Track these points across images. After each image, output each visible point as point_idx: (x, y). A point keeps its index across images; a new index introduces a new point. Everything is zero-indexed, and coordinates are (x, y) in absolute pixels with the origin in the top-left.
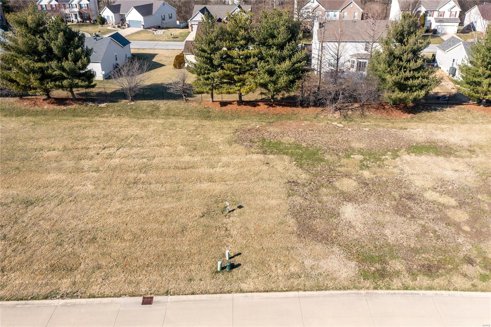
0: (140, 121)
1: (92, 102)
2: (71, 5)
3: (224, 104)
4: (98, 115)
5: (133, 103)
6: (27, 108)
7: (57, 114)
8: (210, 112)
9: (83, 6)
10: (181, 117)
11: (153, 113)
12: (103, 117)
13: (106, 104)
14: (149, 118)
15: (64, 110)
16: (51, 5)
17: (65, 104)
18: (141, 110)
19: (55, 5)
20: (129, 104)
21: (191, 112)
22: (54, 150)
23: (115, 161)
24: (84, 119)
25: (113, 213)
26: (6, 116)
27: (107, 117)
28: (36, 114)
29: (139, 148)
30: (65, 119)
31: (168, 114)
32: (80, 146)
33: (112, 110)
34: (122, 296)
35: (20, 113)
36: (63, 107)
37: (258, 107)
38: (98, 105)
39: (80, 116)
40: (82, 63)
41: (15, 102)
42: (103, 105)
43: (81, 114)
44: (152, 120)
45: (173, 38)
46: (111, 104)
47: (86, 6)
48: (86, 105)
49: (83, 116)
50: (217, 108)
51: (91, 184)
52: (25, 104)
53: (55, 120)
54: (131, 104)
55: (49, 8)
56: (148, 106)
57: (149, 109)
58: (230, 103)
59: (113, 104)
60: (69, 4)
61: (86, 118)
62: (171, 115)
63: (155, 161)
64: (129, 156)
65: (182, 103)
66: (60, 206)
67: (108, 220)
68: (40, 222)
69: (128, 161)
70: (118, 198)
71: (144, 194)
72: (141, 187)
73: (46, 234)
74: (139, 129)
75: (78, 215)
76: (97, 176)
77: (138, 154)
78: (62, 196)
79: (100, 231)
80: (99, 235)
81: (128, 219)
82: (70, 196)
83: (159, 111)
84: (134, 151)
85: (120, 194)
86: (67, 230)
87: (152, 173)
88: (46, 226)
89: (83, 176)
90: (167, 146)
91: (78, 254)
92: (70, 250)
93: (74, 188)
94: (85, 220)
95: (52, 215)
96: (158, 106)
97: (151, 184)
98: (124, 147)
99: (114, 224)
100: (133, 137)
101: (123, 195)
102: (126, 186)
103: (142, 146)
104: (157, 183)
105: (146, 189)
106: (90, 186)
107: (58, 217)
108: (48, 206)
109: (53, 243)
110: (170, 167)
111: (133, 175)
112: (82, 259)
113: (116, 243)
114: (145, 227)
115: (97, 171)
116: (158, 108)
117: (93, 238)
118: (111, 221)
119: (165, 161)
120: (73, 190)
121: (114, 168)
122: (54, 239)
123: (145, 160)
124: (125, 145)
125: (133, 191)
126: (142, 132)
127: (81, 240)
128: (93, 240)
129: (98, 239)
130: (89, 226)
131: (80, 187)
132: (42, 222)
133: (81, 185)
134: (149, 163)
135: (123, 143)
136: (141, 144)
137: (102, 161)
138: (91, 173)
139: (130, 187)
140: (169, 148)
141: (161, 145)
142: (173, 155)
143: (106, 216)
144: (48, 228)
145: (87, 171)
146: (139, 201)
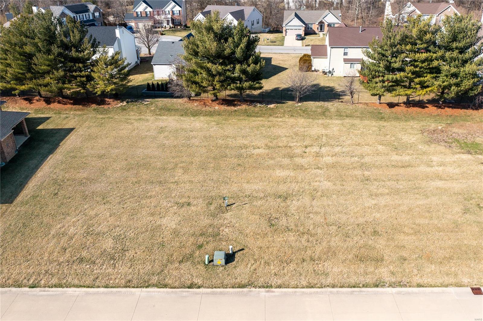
0: (317, 121)
1: (259, 103)
2: (164, 12)
3: (391, 105)
4: (271, 115)
5: (300, 104)
6: (199, 108)
7: (231, 114)
8: (381, 113)
9: (176, 12)
10: (354, 118)
11: (324, 113)
12: (277, 117)
13: (274, 105)
14: (323, 119)
15: (236, 111)
16: (146, 12)
17: (235, 105)
18: (311, 111)
19: (150, 12)
20: (296, 105)
21: (362, 113)
22: (259, 148)
23: (328, 160)
24: (259, 119)
25: (373, 207)
26: (182, 115)
27: (281, 117)
28: (211, 114)
29: (340, 147)
30: (242, 119)
31: (340, 115)
32: (280, 145)
33: (283, 110)
34: (449, 286)
35: (195, 114)
36: (233, 108)
37: (426, 108)
38: (267, 106)
39: (254, 116)
40: (260, 66)
41: (185, 102)
42: (272, 106)
43: (254, 114)
44: (328, 121)
45: (271, 42)
46: (279, 105)
47: (178, 12)
48: (255, 106)
49: (257, 117)
50: (388, 110)
51: (324, 180)
52: (195, 104)
53: (234, 120)
54: (298, 105)
55: (144, 15)
56: (317, 107)
57: (319, 110)
58: (397, 105)
59: (281, 105)
60: (163, 11)
61: (261, 119)
62: (344, 116)
63: (367, 159)
64: (336, 154)
65: (349, 105)
66: (315, 200)
67: (374, 215)
68: (309, 215)
69: (340, 159)
70: (365, 194)
71: (387, 191)
72: (378, 184)
73: (325, 226)
74: (323, 129)
75: (340, 209)
76: (323, 173)
77: (344, 152)
78: (308, 191)
79: (375, 225)
80: (379, 229)
81: (393, 214)
82: (316, 191)
83: (329, 112)
84: (337, 149)
85: (363, 190)
86: (343, 223)
87: (375, 171)
88: (319, 219)
89: (311, 173)
90: (366, 145)
91: (373, 246)
92: (362, 242)
93: (312, 184)
94: (352, 214)
95: (315, 209)
96: (327, 107)
97: (384, 181)
98: (324, 146)
99: (383, 218)
100: (324, 136)
101: (367, 191)
102: (361, 183)
103: (340, 145)
104: (389, 180)
105: (384, 186)
106: (326, 182)
107: (323, 211)
108: (304, 200)
109: (340, 235)
110: (387, 165)
111: (358, 172)
112: (380, 250)
113: (402, 237)
114: (417, 222)
115: (318, 168)
116: (327, 109)
117: (375, 232)
118: (378, 215)
119: (376, 159)
120: (314, 186)
121: (333, 166)
122: (338, 232)
123: (356, 158)
124: (324, 144)
125: (373, 188)
126: (328, 132)
127: (364, 233)
128: (375, 233)
129: (380, 232)
130: (361, 220)
131: (318, 183)
132: (311, 215)
133: (316, 181)
134: (362, 161)
135: (320, 142)
136: (338, 143)
137: (314, 158)
138: (315, 170)
139: (366, 184)
140: (369, 147)
141: (359, 145)
142: (380, 154)
143: (369, 211)
144: (322, 221)
145: (309, 168)
146: (387, 197)
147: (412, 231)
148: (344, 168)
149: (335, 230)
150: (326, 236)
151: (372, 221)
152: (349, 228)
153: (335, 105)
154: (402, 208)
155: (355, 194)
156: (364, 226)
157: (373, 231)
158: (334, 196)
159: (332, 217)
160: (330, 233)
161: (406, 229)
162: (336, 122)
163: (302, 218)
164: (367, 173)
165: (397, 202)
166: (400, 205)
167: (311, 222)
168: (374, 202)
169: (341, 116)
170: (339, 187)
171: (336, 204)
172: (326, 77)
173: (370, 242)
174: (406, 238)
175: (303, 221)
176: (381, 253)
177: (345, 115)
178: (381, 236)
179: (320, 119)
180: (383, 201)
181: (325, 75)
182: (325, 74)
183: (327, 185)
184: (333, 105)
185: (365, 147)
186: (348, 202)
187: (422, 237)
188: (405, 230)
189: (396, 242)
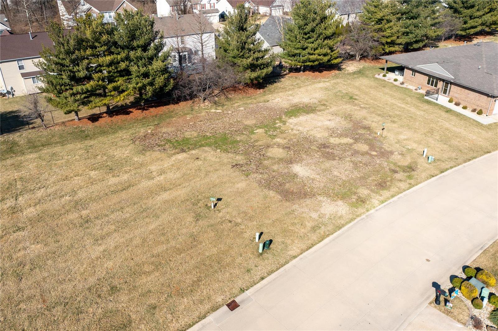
3: (94, 118)
8: (84, 131)
10: (54, 145)
11: (11, 149)
14: (11, 157)
21: (61, 136)
23: (31, 212)
25: (102, 257)
29: (42, 190)
31: (33, 146)
34: (206, 315)
37: (131, 114)
44: (19, 158)
50: (90, 125)
51: (31, 244)
58: (100, 116)
62: (39, 146)
63: (81, 194)
64: (40, 200)
65: (42, 130)
66: (23, 280)
67: (105, 266)
68: (20, 307)
69: (47, 206)
70: (88, 242)
71: (113, 227)
72: (100, 222)
73: (46, 312)
74: (15, 171)
75: (61, 277)
76: (27, 234)
77: (50, 195)
78: (10, 270)
79: (111, 279)
80: (116, 282)
81: (127, 254)
82: (22, 266)
83: (18, 146)
84: (40, 194)
85: (85, 238)
86: (69, 296)
87: (94, 206)
88: (35, 306)
89: (9, 241)
90: (75, 176)
91: (114, 309)
92: (100, 311)
93: (14, 257)
94: (78, 278)
95: (27, 293)
96: (12, 141)
97: (107, 216)
98: (21, 195)
99: (118, 265)
100: (18, 181)
101: (90, 237)
102: (81, 229)
103: (43, 186)
104: (113, 212)
105: (108, 222)
106: (33, 246)
107: (38, 291)
108: (7, 287)
109: (69, 315)
110: (106, 194)
111: (73, 216)
112: (125, 310)
113: (144, 279)
114: (155, 252)
115: (19, 229)
116: (15, 144)
117: (112, 288)
118: (110, 264)
119: (92, 191)
120: (17, 259)
121: (40, 218)
122: (65, 312)
123: (67, 197)
124: (20, 192)
125: (96, 230)
126: (23, 173)
127: (99, 296)
128: (114, 289)
129: (118, 286)
130: (92, 280)
131: (22, 253)
132: (23, 306)
133: (19, 250)
134: (75, 198)
135: (14, 192)
136: (39, 185)
137: (10, 217)
138: (15, 234)
139: (87, 228)
140: (79, 177)
141: (66, 178)
142: (95, 183)
143: (99, 263)
144: (39, 306)
145: (6, 234)
146: (115, 235)
147: (153, 267)
148: (55, 216)
149: (61, 312)
150: (50, 327)
151: (105, 275)
152: (78, 299)
153: (24, 135)
154: (135, 242)
155: (76, 246)
156: (97, 286)
157: (109, 288)
158: (50, 262)
159: (53, 294)
160: (56, 319)
161: (146, 268)
162: (31, 157)
163: (9, 316)
164: (84, 213)
165: (128, 237)
166: (131, 240)
167: (24, 316)
168: (101, 249)
169: (35, 147)
170: (53, 246)
171: (54, 272)
172: (6, 99)
173: (110, 306)
174: (149, 279)
175: (12, 320)
176: (126, 313)
177: (39, 144)
178: (121, 291)
179: (8, 158)
180: (111, 243)
181: (5, 98)
182: (3, 97)
183: (36, 249)
184: (20, 136)
185: (75, 178)
186: (70, 262)
187: (165, 269)
188: (144, 269)
189: (140, 290)
